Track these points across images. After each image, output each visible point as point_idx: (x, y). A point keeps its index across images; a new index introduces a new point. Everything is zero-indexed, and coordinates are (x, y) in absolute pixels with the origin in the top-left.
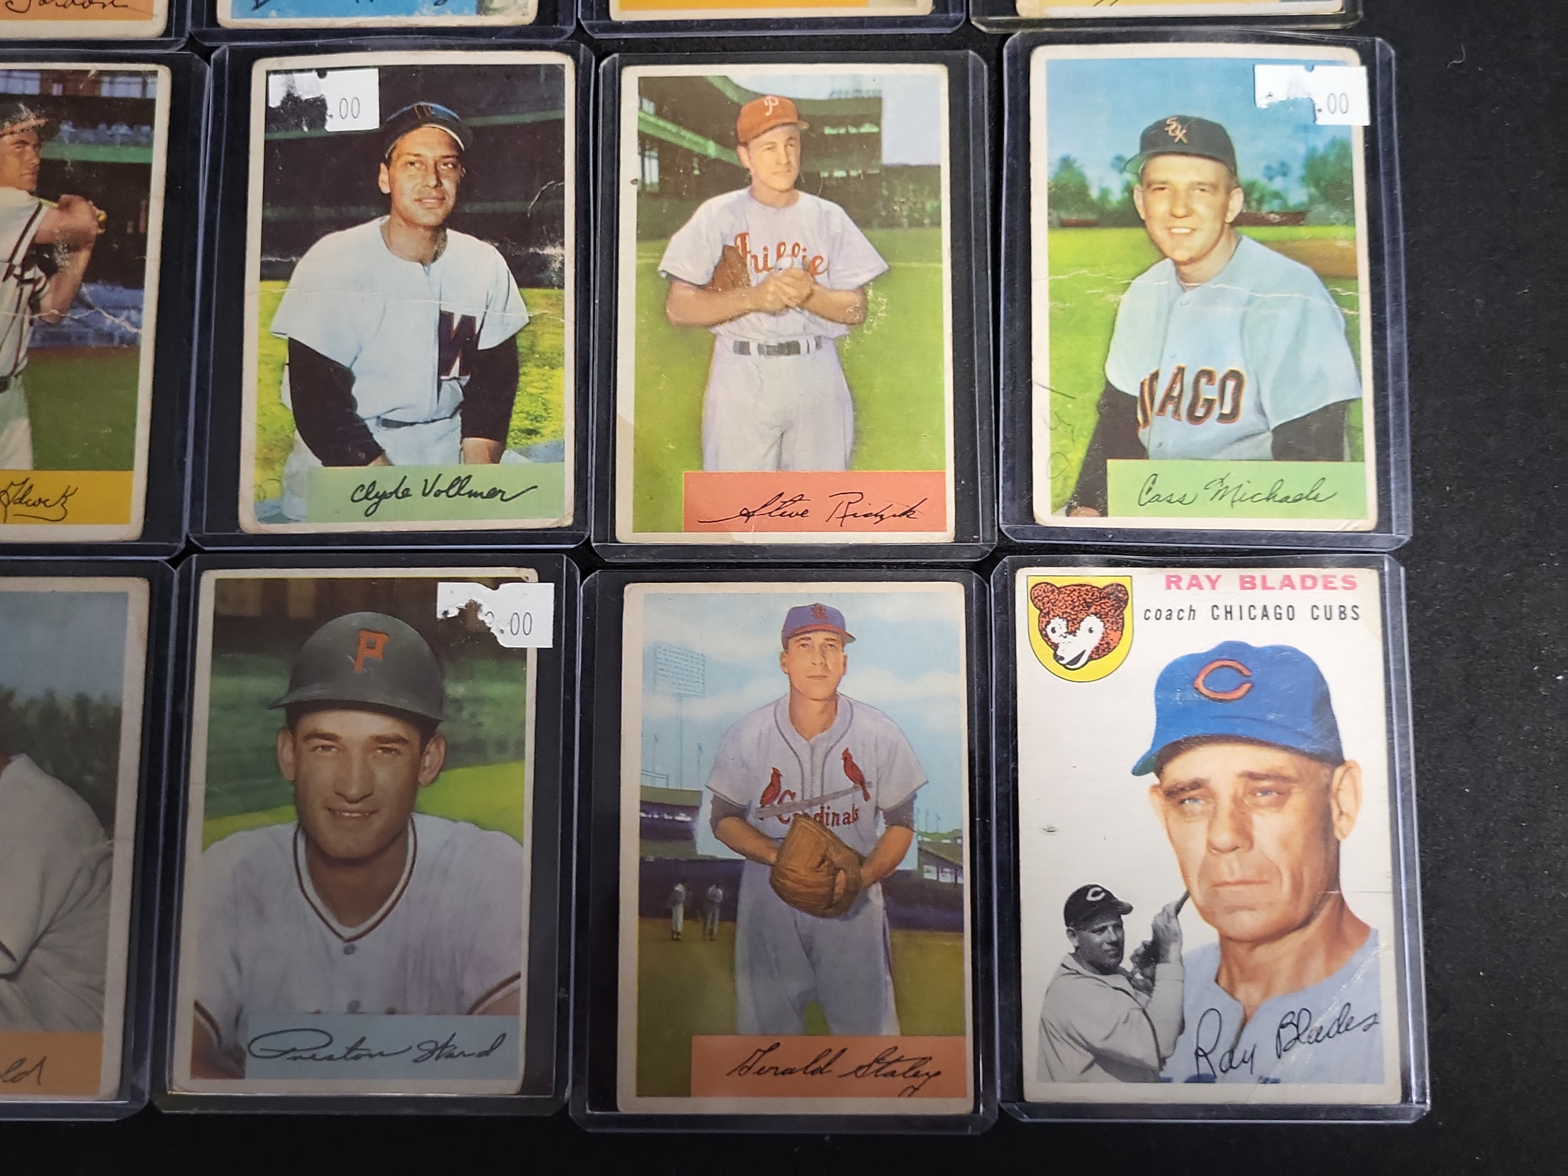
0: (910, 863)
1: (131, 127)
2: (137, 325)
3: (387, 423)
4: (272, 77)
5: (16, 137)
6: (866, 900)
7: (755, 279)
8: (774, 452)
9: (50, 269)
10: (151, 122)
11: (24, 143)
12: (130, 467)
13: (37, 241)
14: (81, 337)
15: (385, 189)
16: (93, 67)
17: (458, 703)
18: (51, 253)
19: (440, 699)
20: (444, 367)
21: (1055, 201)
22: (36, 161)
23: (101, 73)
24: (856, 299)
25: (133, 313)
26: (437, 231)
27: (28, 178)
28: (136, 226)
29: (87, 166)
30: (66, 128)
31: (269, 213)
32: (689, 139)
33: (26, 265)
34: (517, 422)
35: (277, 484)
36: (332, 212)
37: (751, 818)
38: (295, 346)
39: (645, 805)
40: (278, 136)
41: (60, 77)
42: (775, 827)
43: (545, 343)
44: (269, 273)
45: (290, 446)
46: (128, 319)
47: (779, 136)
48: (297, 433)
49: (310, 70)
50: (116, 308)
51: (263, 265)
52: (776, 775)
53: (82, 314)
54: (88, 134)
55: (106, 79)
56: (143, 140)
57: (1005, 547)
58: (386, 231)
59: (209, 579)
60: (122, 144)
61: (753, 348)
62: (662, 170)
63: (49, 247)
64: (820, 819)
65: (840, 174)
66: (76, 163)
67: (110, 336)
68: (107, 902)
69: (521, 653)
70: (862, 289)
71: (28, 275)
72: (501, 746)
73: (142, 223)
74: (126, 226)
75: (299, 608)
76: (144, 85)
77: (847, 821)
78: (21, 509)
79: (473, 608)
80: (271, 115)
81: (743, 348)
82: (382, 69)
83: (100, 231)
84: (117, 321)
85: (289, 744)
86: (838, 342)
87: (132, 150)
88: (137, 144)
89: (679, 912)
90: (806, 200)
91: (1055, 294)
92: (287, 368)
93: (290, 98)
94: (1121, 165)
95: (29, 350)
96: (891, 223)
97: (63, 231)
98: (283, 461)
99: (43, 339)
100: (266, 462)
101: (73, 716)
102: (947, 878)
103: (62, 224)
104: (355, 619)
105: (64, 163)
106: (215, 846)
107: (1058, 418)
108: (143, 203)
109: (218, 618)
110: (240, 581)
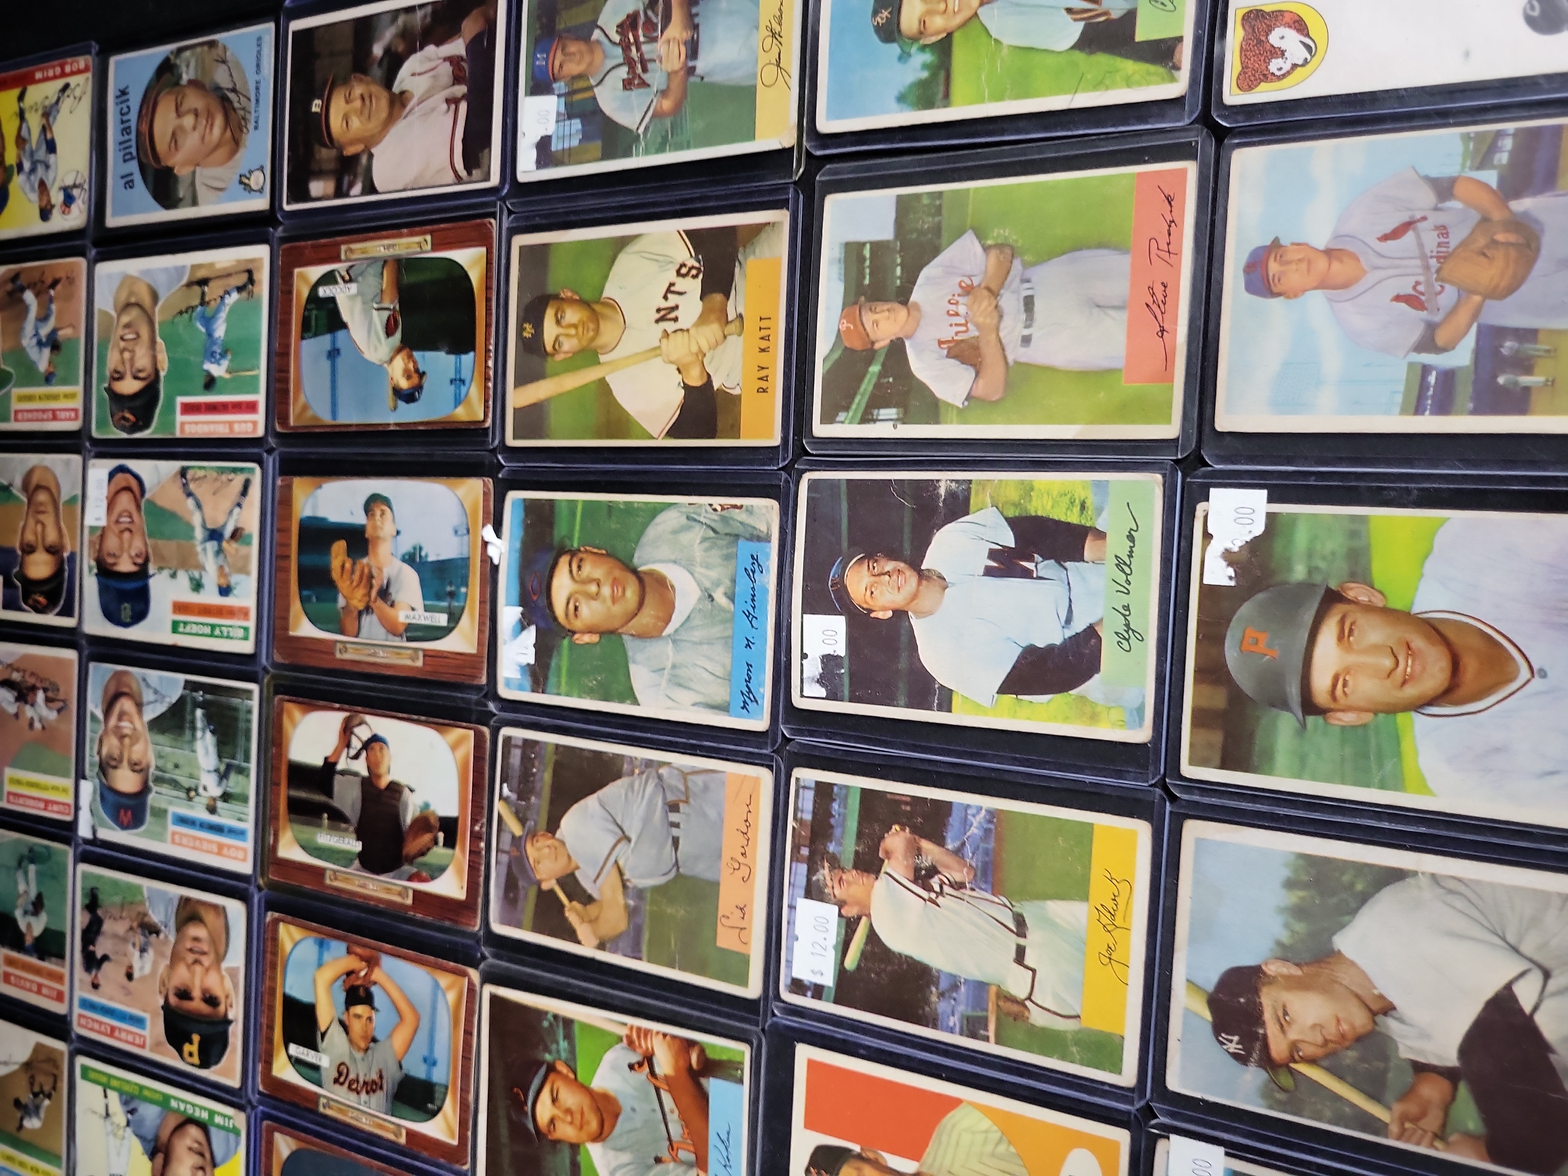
0: (1491, 177)
1: (834, 800)
2: (979, 809)
3: (1068, 621)
4: (805, 694)
5: (836, 886)
6: (1526, 214)
7: (973, 332)
8: (1112, 313)
9: (933, 871)
10: (831, 786)
11: (840, 880)
12: (1091, 825)
13: (912, 877)
14: (986, 852)
15: (890, 614)
16: (791, 823)
17: (1311, 571)
18: (921, 869)
19: (1307, 587)
20: (1027, 574)
21: (928, 103)
22: (854, 872)
23: (795, 818)
24: (993, 253)
25: (969, 812)
26: (922, 575)
27: (867, 879)
28: (906, 803)
29: (860, 835)
30: (832, 848)
31: (902, 703)
32: (867, 386)
33: (930, 889)
34: (1073, 518)
35: (1113, 711)
36: (905, 655)
37: (1437, 318)
38: (1004, 689)
39: (1419, 410)
40: (846, 692)
41: (796, 848)
42: (1448, 296)
43: (1013, 495)
44: (946, 705)
45: (1082, 698)
46: (974, 816)
47: (868, 318)
48: (1071, 692)
49: (802, 665)
50: (965, 823)
51: (940, 708)
52: (1398, 298)
53: (968, 850)
54: (837, 832)
55: (799, 815)
56: (844, 791)
57: (1204, 118)
58: (920, 614)
59: (1188, 770)
60: (845, 808)
61: (1026, 332)
62: (887, 406)
63: (917, 870)
64: (1442, 258)
65: (898, 271)
66: (858, 843)
67: (987, 831)
68: (1478, 882)
69: (1270, 517)
70: (986, 249)
72: (1354, 534)
73: (904, 798)
74: (905, 811)
75: (1218, 699)
76: (804, 787)
77: (1446, 235)
78: (1119, 915)
79: (1229, 557)
80: (832, 696)
81: (1026, 340)
82: (804, 612)
83: (908, 830)
84: (975, 824)
85: (1340, 715)
86: (1026, 265)
87: (850, 801)
88: (846, 797)
89: (1525, 380)
90: (916, 296)
91: (999, 97)
92: (1020, 697)
93: (821, 681)
94: (904, 57)
95: (993, 895)
96: (937, 230)
98: (1093, 704)
99: (986, 882)
100: (1094, 718)
101: (1301, 894)
102: (1508, 144)
103: (900, 858)
104: (1231, 654)
105: (857, 853)
106: (1430, 784)
107: (1099, 85)
108: (889, 796)
109: (1224, 766)
110: (1192, 745)
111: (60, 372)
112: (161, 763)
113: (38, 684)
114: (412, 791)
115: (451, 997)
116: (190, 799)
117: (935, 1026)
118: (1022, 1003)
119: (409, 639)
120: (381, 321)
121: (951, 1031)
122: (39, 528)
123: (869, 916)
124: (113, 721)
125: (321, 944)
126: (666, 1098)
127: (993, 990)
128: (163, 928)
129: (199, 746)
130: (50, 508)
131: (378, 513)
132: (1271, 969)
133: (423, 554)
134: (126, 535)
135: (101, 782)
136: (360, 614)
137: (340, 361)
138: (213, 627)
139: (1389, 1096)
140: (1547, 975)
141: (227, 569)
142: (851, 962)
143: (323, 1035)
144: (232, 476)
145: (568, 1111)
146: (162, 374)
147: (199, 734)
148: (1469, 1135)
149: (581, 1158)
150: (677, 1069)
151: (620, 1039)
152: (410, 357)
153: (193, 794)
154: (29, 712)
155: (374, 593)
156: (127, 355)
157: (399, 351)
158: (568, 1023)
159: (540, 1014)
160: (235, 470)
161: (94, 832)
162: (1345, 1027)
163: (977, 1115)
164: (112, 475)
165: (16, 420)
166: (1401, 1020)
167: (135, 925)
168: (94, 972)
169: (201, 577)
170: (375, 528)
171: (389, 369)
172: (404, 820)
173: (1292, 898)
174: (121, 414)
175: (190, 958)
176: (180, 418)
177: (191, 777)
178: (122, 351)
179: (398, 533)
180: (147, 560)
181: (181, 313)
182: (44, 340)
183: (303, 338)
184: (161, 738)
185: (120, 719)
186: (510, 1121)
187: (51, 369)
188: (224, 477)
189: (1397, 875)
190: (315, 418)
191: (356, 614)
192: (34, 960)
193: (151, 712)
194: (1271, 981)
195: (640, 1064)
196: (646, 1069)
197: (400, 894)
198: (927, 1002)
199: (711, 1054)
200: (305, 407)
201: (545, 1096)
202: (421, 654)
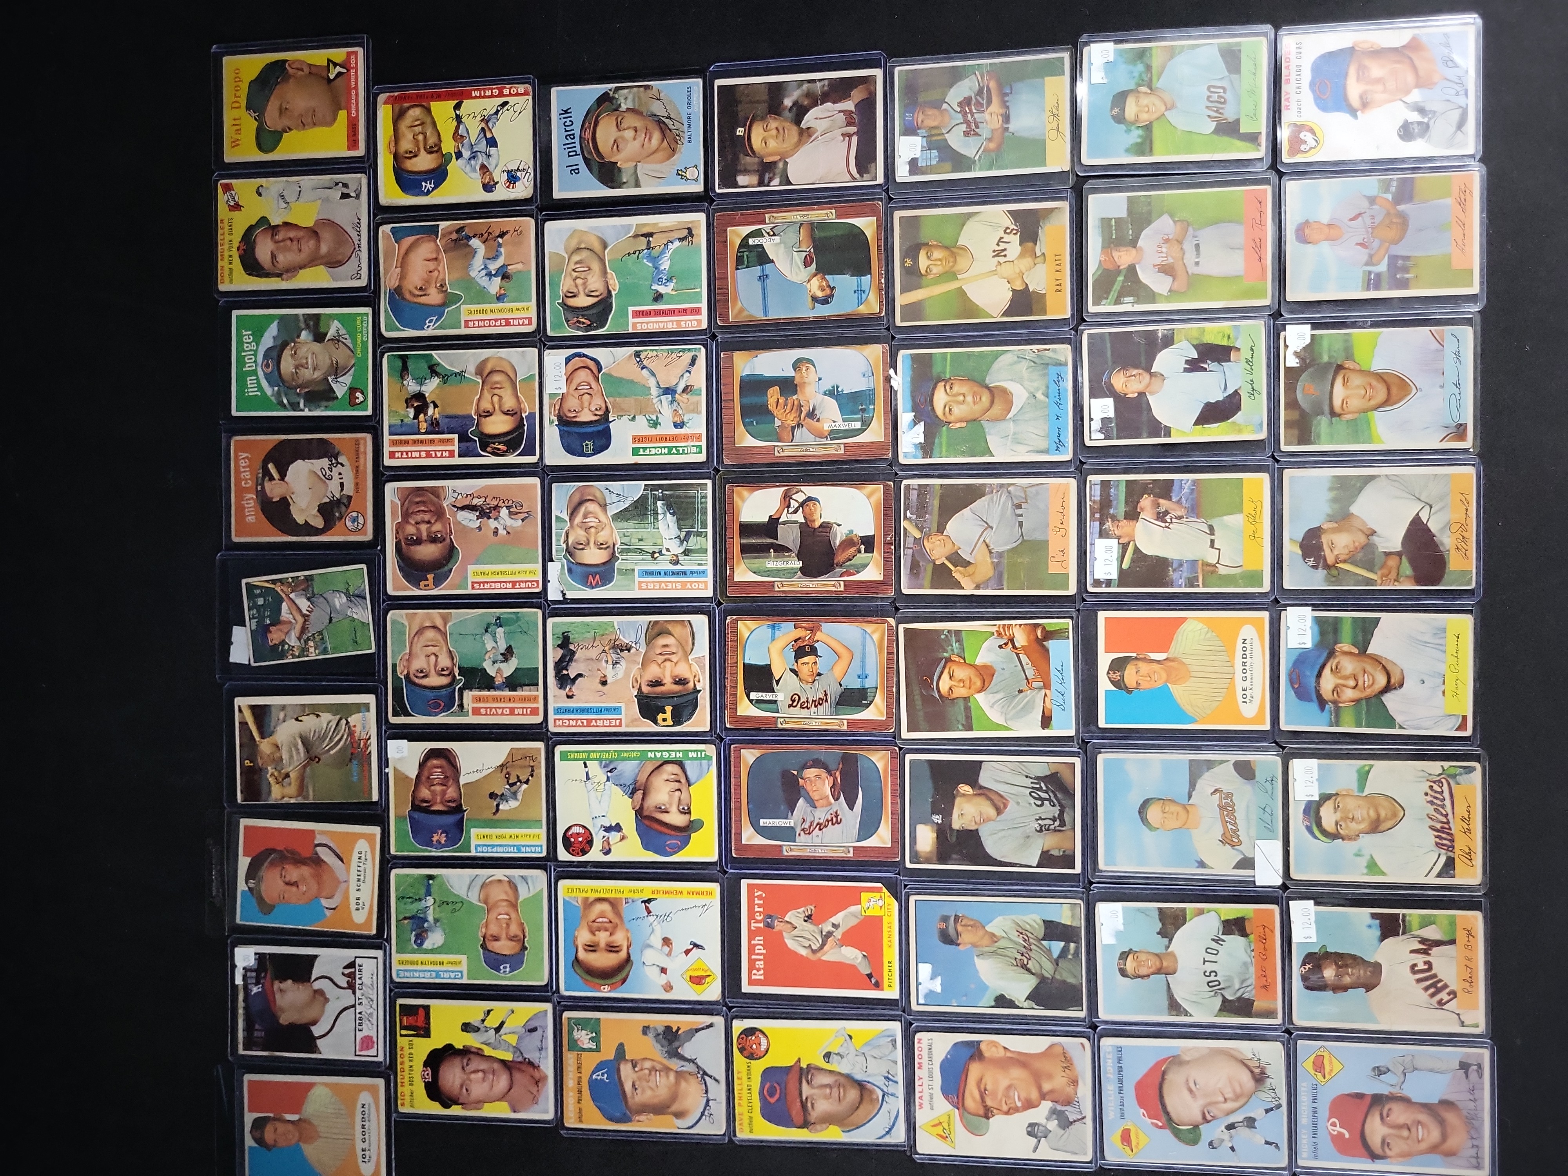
0: (1389, 197)
1: (1112, 488)
2: (1188, 480)
3: (1225, 389)
6: (1403, 211)
7: (1171, 260)
8: (1237, 251)
9: (1167, 513)
10: (1109, 481)
12: (1242, 479)
14: (1193, 500)
15: (1136, 395)
16: (1088, 503)
17: (1330, 358)
19: (1329, 364)
20: (1205, 369)
21: (1142, 153)
23: (1091, 500)
24: (1178, 223)
25: (1183, 482)
26: (1152, 375)
27: (1132, 523)
28: (1150, 483)
29: (1127, 502)
30: (1112, 511)
31: (1145, 436)
32: (1117, 287)
34: (1225, 343)
35: (1248, 427)
36: (1145, 413)
37: (1372, 252)
38: (1195, 424)
39: (1368, 289)
40: (1115, 435)
41: (1092, 514)
42: (1376, 244)
43: (1195, 334)
44: (1168, 433)
46: (1185, 484)
47: (1116, 255)
50: (1181, 488)
51: (1165, 436)
52: (1358, 244)
53: (1184, 500)
54: (1114, 503)
55: (1092, 498)
56: (1117, 483)
57: (1273, 166)
58: (1151, 393)
59: (1284, 448)
60: (1118, 491)
61: (1197, 260)
62: (1129, 296)
63: (1158, 514)
64: (1373, 228)
65: (1130, 232)
66: (1126, 507)
67: (1192, 490)
69: (1312, 336)
70: (1175, 222)
71: (1169, 521)
72: (1346, 341)
73: (1149, 481)
75: (1296, 415)
76: (1094, 484)
77: (1374, 219)
78: (1257, 516)
79: (1296, 354)
80: (1107, 438)
81: (1197, 263)
82: (1090, 398)
84: (1186, 488)
86: (1194, 230)
87: (1120, 487)
88: (1118, 485)
89: (1407, 276)
90: (1140, 243)
91: (1177, 153)
94: (1128, 131)
96: (1150, 213)
97: (1152, 509)
100: (1240, 431)
101: (1335, 492)
102: (1395, 183)
104: (1299, 396)
107: (1224, 150)
108: (1140, 482)
109: (1299, 443)
110: (1285, 437)
111: (511, 293)
112: (626, 540)
113: (501, 504)
114: (839, 525)
115: (876, 637)
116: (655, 559)
117: (1172, 586)
118: (1214, 566)
119: (832, 439)
120: (800, 258)
121: (1180, 586)
122: (496, 398)
123: (1134, 541)
124: (578, 519)
125: (773, 627)
126: (1024, 658)
127: (1200, 562)
128: (633, 645)
129: (661, 524)
130: (507, 385)
131: (804, 369)
132: (1324, 527)
133: (840, 389)
134: (586, 397)
135: (568, 561)
136: (793, 428)
137: (768, 282)
138: (670, 448)
139: (1376, 568)
140: (1431, 507)
141: (680, 412)
142: (1125, 566)
143: (778, 682)
144: (681, 354)
145: (962, 681)
146: (613, 293)
147: (660, 517)
148: (1407, 577)
149: (972, 704)
150: (1029, 641)
151: (993, 634)
152: (823, 278)
153: (656, 555)
154: (492, 524)
155: (803, 416)
156: (579, 281)
157: (815, 275)
158: (958, 633)
159: (939, 632)
160: (683, 350)
161: (564, 595)
162: (1357, 544)
163: (1196, 622)
164: (568, 360)
165: (466, 326)
166: (1378, 536)
167: (607, 648)
168: (567, 689)
169: (657, 418)
170: (802, 377)
171: (808, 286)
173: (1333, 494)
174: (575, 319)
175: (661, 659)
176: (631, 320)
177: (654, 544)
178: (575, 280)
179: (820, 379)
180: (607, 411)
181: (629, 254)
182: (493, 272)
183: (737, 269)
184: (625, 524)
185: (585, 516)
186: (922, 695)
187: (503, 292)
188: (674, 355)
189: (1372, 478)
190: (750, 316)
191: (790, 428)
192: (507, 693)
193: (612, 510)
194: (1326, 531)
195: (1006, 644)
196: (1010, 645)
197: (834, 586)
198: (1168, 576)
199: (1048, 629)
200: (742, 310)
201: (945, 676)
202: (842, 446)
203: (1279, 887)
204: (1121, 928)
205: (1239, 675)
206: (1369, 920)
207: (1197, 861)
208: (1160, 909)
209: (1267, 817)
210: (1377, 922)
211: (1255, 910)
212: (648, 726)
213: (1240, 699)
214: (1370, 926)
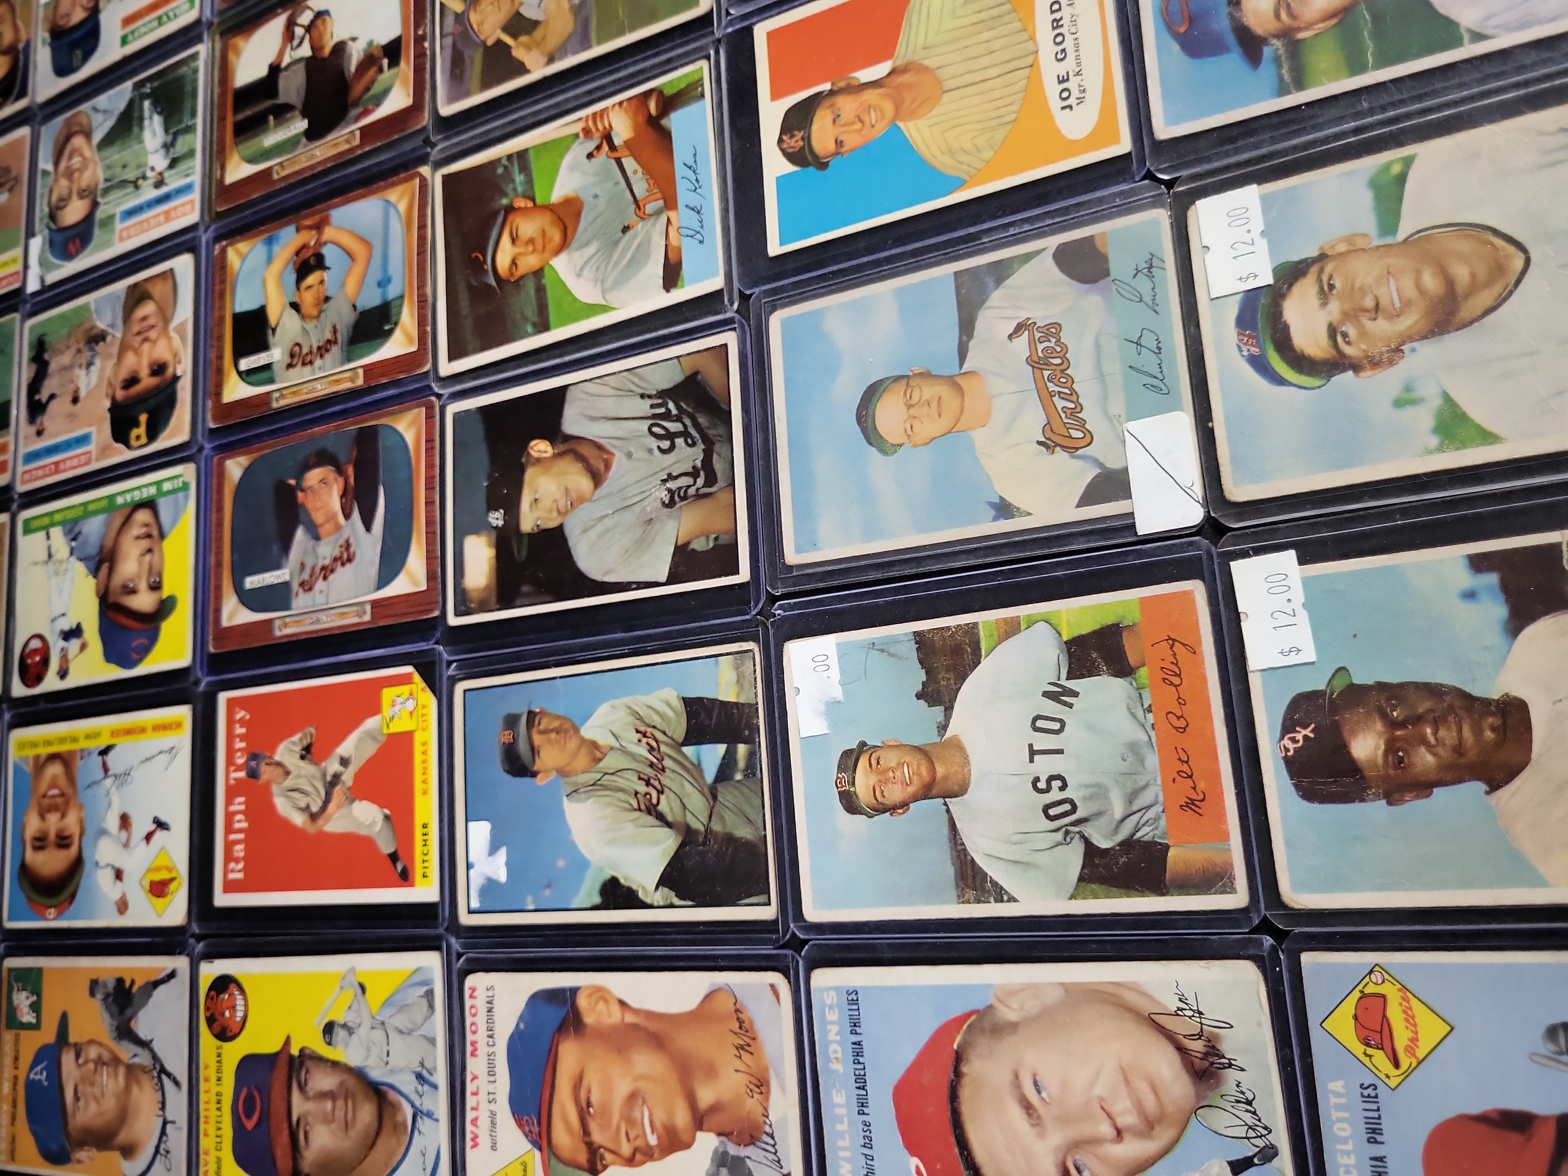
114: (354, 39)
115: (402, 207)
124: (63, 165)
125: (270, 242)
126: (630, 163)
138: (160, 17)
143: (274, 330)
145: (531, 241)
149: (547, 281)
150: (636, 128)
151: (577, 136)
158: (522, 156)
159: (492, 165)
161: (43, 281)
172: (349, 71)
184: (110, 151)
186: (470, 287)
193: (98, 136)
195: (598, 148)
196: (605, 147)
197: (347, 141)
199: (668, 92)
201: (506, 240)
203: (1198, 530)
204: (838, 693)
205: (1047, 50)
206: (1465, 579)
207: (993, 505)
208: (919, 637)
209: (1148, 361)
210: (1492, 579)
211: (1143, 601)
212: (123, 454)
213: (1055, 103)
214: (1470, 595)
